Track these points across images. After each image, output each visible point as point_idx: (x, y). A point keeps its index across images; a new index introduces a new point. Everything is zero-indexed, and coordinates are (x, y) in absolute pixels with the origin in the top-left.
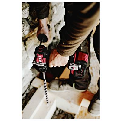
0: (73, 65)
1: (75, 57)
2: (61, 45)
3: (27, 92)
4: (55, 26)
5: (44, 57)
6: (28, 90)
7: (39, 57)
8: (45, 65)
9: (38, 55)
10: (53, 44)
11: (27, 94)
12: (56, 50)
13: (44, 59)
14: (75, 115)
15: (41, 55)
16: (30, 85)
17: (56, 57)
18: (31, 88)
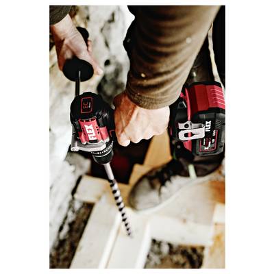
0: (187, 126)
1: (188, 101)
2: (139, 82)
3: (70, 219)
4: (102, 30)
5: (101, 124)
6: (70, 214)
7: (87, 127)
8: (108, 144)
9: (81, 123)
10: (108, 79)
11: (71, 225)
12: (127, 98)
13: (103, 130)
14: (203, 248)
15: (92, 120)
16: (73, 198)
17: (131, 116)
18: (77, 206)
